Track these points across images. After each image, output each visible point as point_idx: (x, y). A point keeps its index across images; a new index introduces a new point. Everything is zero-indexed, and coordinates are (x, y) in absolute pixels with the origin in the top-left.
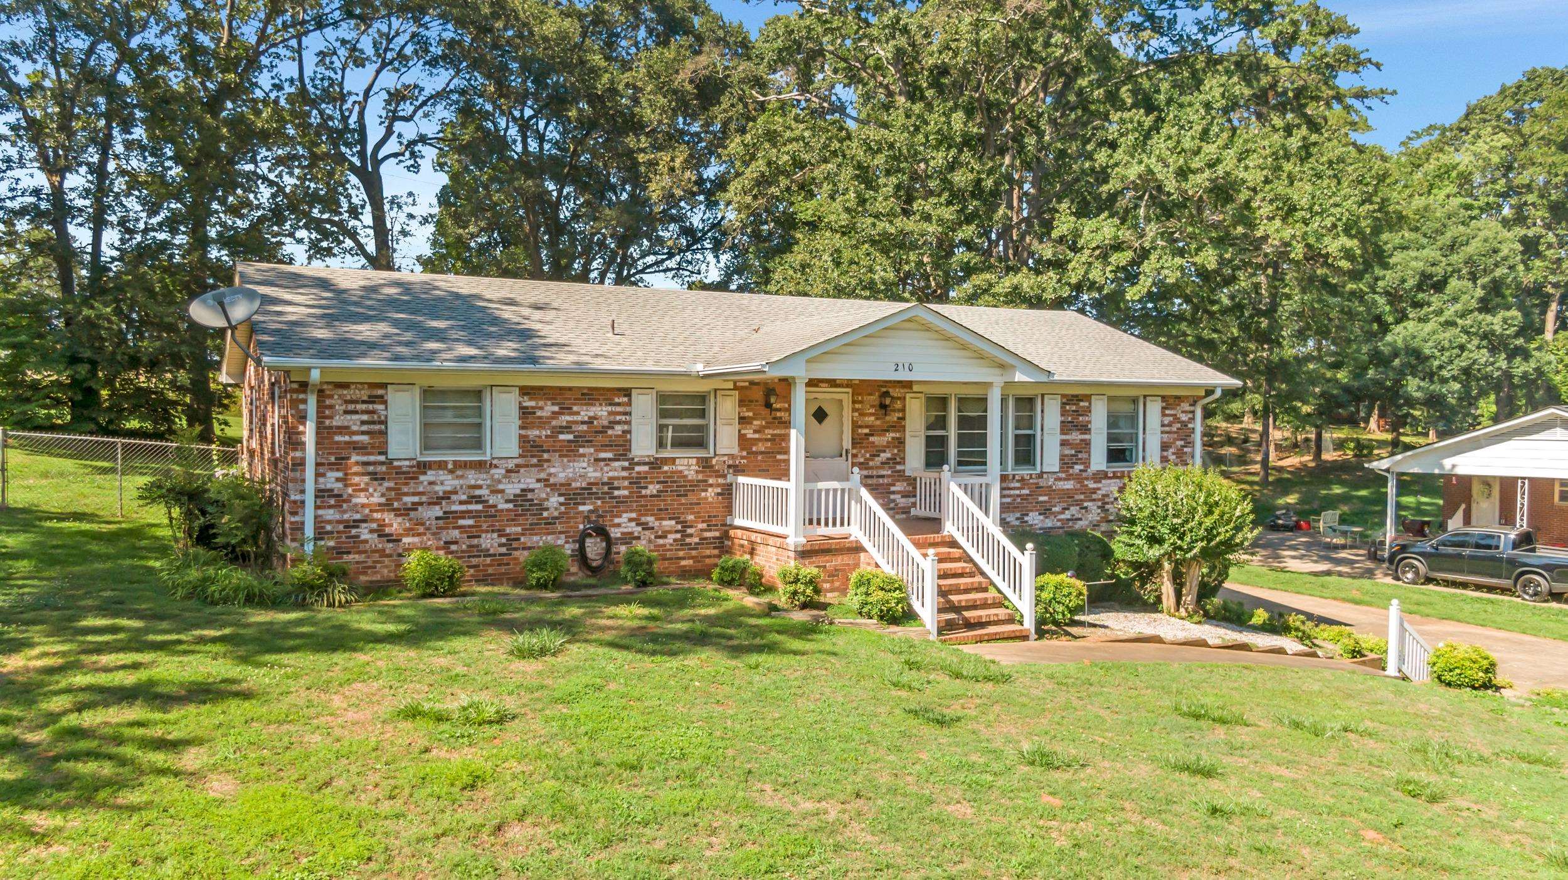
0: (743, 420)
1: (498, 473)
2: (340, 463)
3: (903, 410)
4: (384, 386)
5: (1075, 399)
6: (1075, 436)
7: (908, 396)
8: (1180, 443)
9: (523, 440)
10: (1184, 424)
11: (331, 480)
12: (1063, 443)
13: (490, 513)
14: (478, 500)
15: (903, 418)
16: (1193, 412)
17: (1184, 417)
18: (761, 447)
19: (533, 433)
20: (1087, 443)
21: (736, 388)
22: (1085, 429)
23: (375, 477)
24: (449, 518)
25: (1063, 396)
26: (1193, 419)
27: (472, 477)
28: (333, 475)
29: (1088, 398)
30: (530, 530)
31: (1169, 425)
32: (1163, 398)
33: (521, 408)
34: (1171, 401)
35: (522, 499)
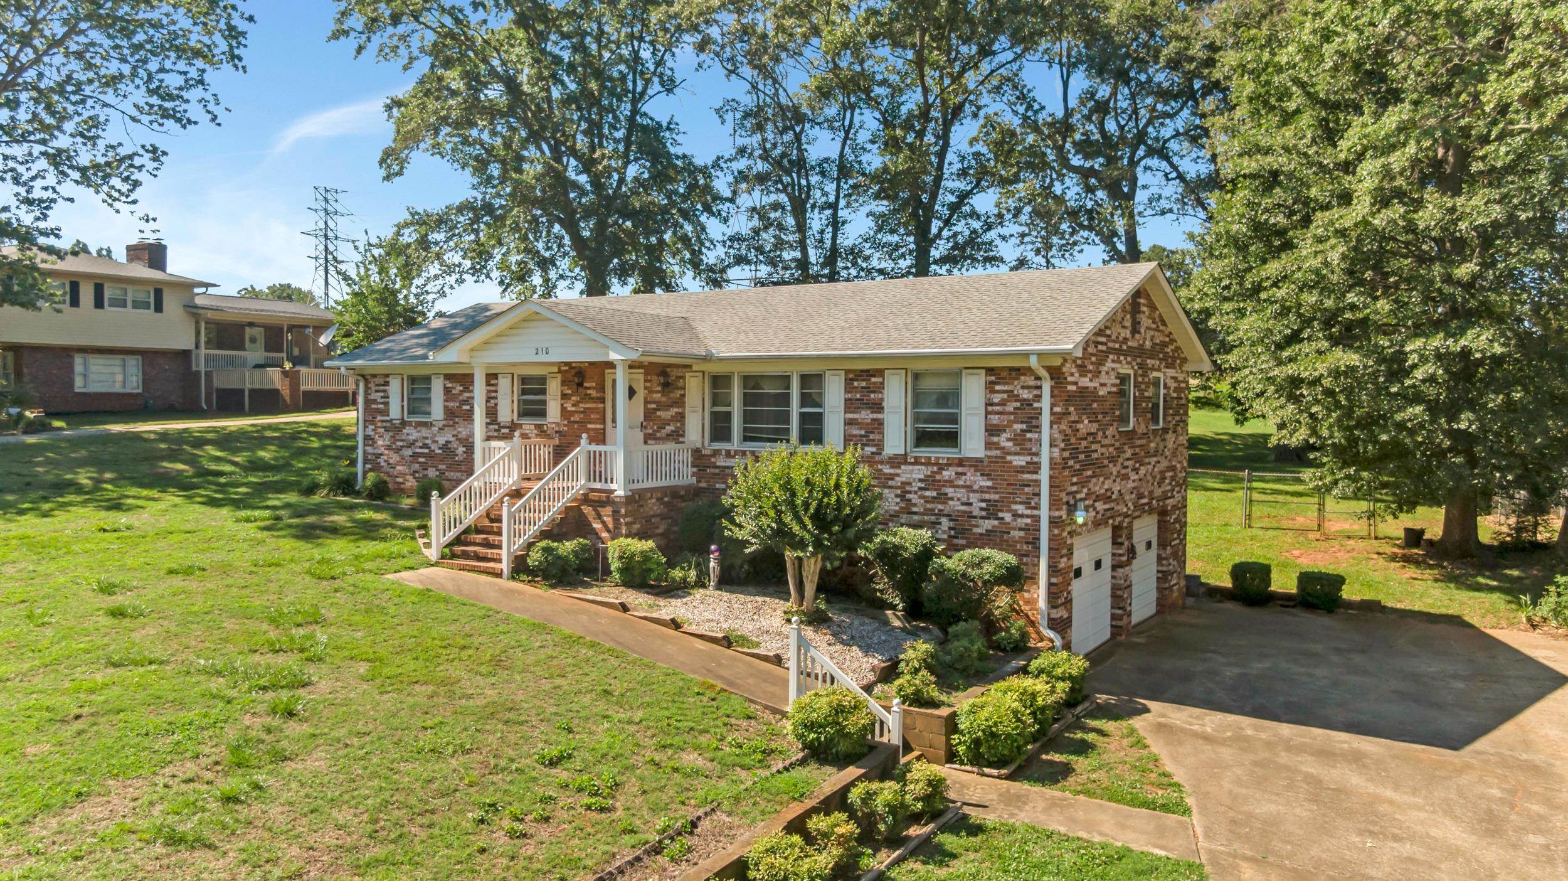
0: (564, 396)
1: (435, 429)
2: (373, 422)
3: (684, 388)
4: (387, 376)
5: (868, 374)
6: (866, 415)
7: (688, 375)
8: (1018, 427)
9: (446, 408)
10: (1027, 403)
11: (369, 432)
12: (849, 423)
13: (431, 456)
14: (425, 446)
15: (683, 396)
16: (1040, 387)
17: (1026, 395)
18: (576, 418)
19: (451, 404)
20: (880, 424)
21: (560, 372)
22: (878, 407)
23: (387, 430)
24: (415, 455)
25: (847, 372)
26: (1040, 396)
27: (425, 432)
28: (371, 427)
29: (880, 372)
30: (450, 468)
31: (1002, 403)
32: (990, 371)
33: (445, 388)
34: (1004, 374)
35: (445, 447)
